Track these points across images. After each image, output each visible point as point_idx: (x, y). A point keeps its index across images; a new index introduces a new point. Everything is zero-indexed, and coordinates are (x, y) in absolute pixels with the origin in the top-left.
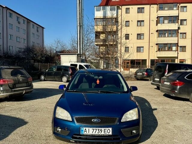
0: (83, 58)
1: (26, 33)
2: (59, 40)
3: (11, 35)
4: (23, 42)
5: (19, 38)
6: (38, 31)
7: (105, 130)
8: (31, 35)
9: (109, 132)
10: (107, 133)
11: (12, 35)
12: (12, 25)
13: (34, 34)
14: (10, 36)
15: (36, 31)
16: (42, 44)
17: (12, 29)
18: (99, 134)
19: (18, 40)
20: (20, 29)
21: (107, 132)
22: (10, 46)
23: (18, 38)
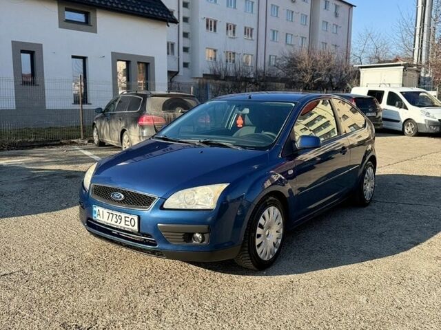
0: (427, 76)
1: (308, 24)
2: (369, 31)
3: (274, 32)
4: (300, 45)
5: (292, 35)
6: (336, 15)
7: (127, 219)
8: (320, 26)
9: (133, 224)
10: (130, 227)
11: (277, 31)
12: (278, 7)
13: (327, 23)
14: (271, 33)
15: (334, 14)
16: (345, 46)
17: (277, 16)
18: (117, 224)
19: (289, 41)
20: (294, 14)
21: (129, 223)
22: (270, 56)
23: (289, 37)
